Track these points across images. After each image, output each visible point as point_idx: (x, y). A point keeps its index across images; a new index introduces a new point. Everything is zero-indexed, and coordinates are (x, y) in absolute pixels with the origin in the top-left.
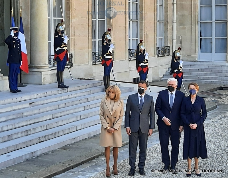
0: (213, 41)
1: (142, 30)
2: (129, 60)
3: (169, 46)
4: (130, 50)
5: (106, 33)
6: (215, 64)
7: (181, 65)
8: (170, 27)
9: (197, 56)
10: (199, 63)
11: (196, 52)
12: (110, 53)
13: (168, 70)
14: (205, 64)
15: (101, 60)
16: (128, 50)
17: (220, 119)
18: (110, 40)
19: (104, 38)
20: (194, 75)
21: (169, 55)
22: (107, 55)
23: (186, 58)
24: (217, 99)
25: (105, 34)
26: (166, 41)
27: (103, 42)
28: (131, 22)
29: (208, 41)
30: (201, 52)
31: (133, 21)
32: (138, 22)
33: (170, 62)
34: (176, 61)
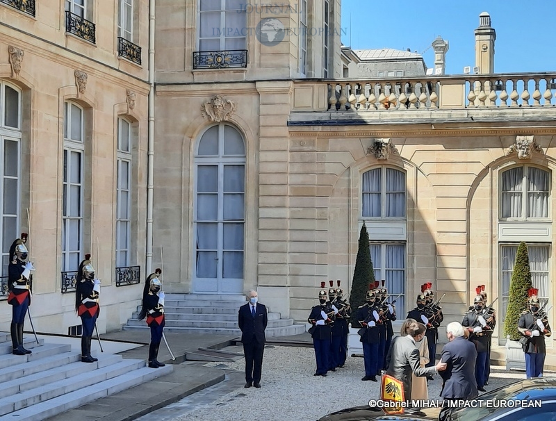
0: (220, 256)
1: (88, 235)
2: (62, 292)
3: (139, 267)
4: (64, 274)
5: (18, 242)
6: (224, 298)
7: (161, 301)
8: (141, 231)
9: (190, 283)
10: (194, 297)
11: (189, 277)
12: (24, 278)
13: (136, 310)
14: (205, 298)
15: (6, 293)
16: (61, 274)
17: (231, 400)
18: (24, 256)
19: (13, 250)
20: (186, 319)
21: (139, 282)
22: (19, 284)
23: (170, 288)
24: (226, 364)
25: (15, 244)
26: (133, 256)
27: (11, 259)
28: (68, 221)
29: (211, 256)
30: (198, 276)
31: (71, 219)
32: (81, 220)
33: (140, 295)
34: (151, 294)
